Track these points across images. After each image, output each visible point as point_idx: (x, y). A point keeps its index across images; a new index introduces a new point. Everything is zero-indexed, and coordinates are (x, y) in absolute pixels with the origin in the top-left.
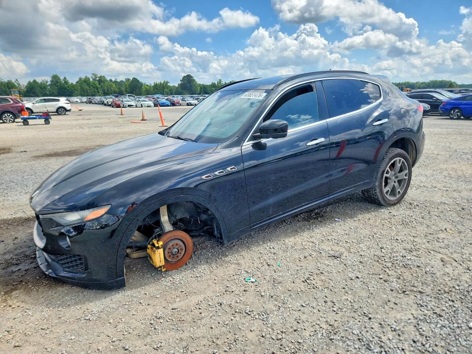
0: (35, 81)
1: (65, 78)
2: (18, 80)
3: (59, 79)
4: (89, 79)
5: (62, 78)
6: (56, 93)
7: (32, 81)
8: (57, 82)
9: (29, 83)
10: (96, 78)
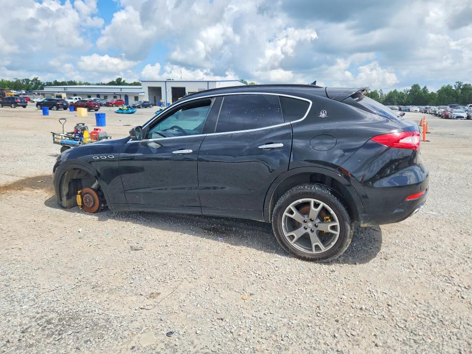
0: (395, 91)
1: (425, 87)
2: (383, 90)
3: (419, 88)
4: (451, 87)
5: (422, 88)
6: (411, 102)
7: (393, 91)
8: (416, 91)
9: (391, 93)
10: (460, 86)
